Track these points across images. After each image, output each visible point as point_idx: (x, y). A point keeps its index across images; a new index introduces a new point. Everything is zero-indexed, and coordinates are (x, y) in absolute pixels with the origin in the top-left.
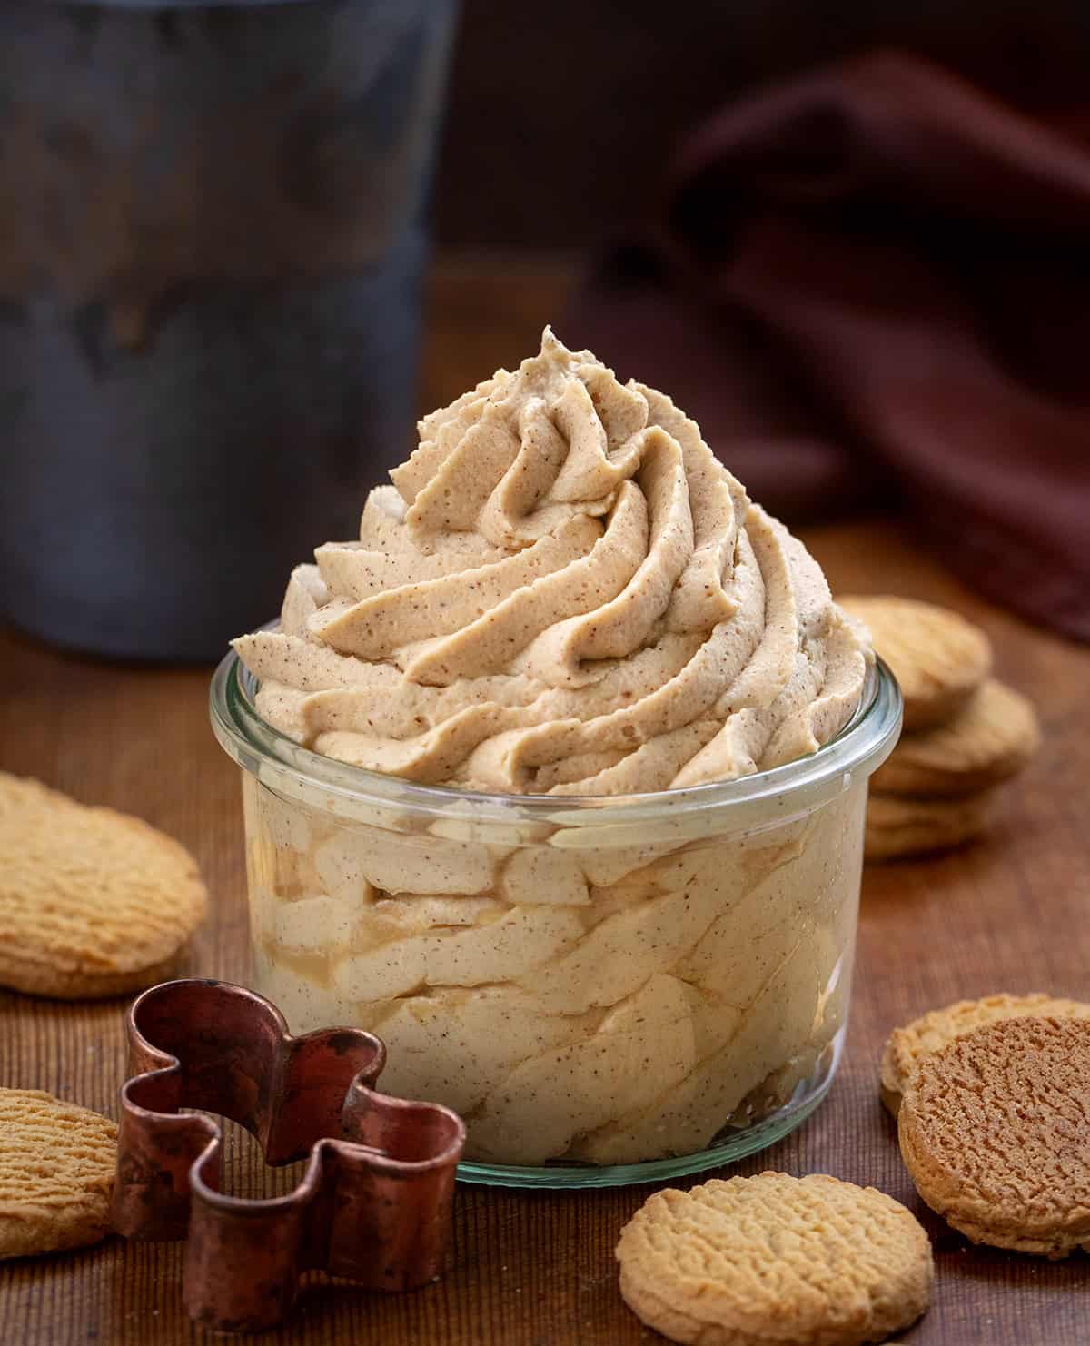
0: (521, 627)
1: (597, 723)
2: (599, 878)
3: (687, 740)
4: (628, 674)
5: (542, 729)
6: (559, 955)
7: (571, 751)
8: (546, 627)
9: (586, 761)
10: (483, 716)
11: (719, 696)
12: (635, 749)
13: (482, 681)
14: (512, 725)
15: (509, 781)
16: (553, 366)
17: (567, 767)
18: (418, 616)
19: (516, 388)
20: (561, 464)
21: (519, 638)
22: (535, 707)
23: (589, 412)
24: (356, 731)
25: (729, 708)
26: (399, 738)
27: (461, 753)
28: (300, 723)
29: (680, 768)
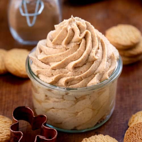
1: (77, 77)
2: (77, 97)
3: (90, 78)
4: (81, 69)
5: (69, 78)
7: (73, 80)
8: (70, 62)
9: (75, 82)
10: (61, 75)
11: (94, 72)
12: (82, 80)
13: (61, 70)
14: (65, 76)
15: (64, 85)
16: (73, 21)
17: (73, 82)
18: (52, 59)
19: (67, 24)
20: (73, 36)
21: (66, 64)
22: (68, 74)
23: (77, 29)
24: (44, 75)
25: (96, 73)
26: (49, 77)
27: (58, 80)
28: (36, 73)
29: (89, 82)
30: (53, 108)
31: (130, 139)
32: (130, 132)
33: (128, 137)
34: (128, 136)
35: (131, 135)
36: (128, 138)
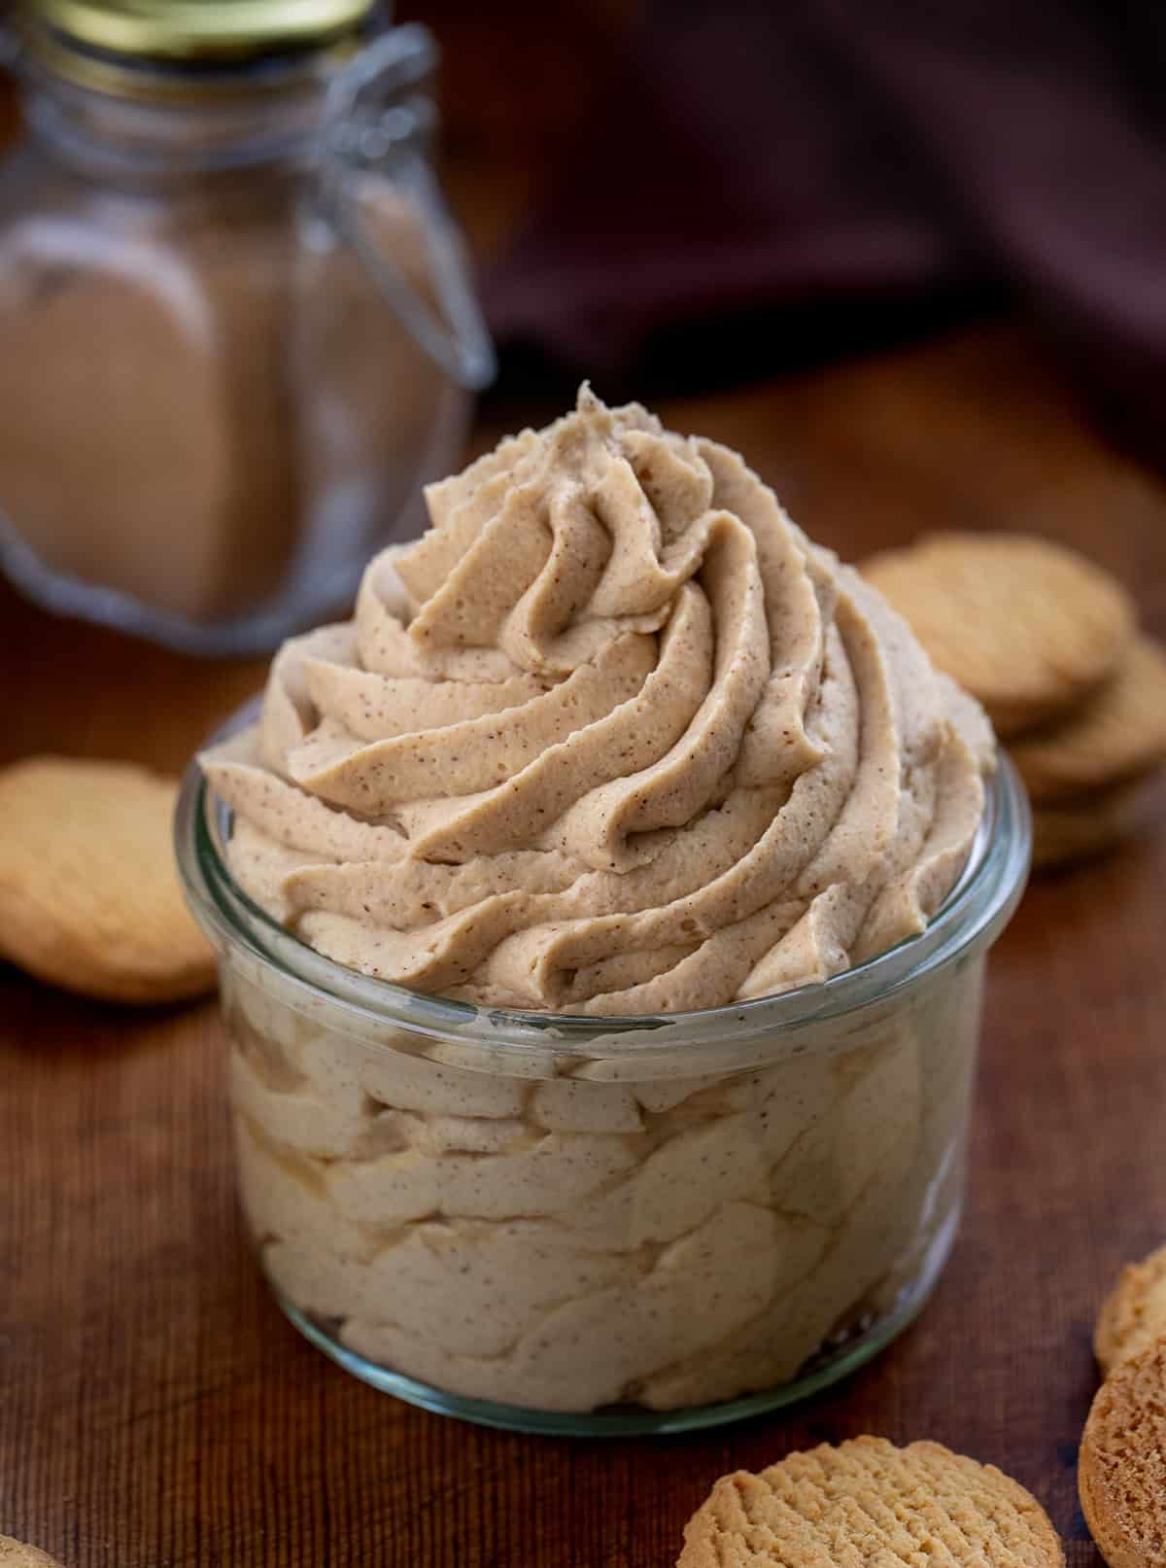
0: (552, 794)
1: (648, 916)
2: (653, 1103)
3: (764, 928)
4: (688, 850)
5: (580, 926)
6: (606, 1187)
7: (616, 950)
8: (585, 793)
9: (637, 963)
10: (507, 907)
11: (801, 870)
12: (696, 945)
13: (505, 859)
14: (543, 917)
15: (539, 994)
16: (592, 434)
17: (614, 968)
18: (423, 771)
19: (545, 466)
20: (603, 567)
21: (550, 808)
22: (572, 893)
23: (638, 503)
24: (349, 915)
25: (815, 886)
26: (403, 929)
27: (479, 954)
28: (281, 898)
29: (753, 965)
30: (436, 1217)
31: (1141, 1460)
32: (1132, 1401)
33: (1113, 1445)
34: (1119, 1435)
35: (1144, 1429)
36: (1120, 1453)
